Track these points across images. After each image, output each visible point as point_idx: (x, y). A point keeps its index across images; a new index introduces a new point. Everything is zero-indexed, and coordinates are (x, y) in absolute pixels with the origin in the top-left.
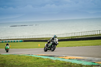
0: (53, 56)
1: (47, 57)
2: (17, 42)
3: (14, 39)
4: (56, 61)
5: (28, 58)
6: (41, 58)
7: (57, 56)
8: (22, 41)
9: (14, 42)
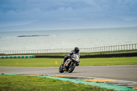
0: (75, 78)
4: (79, 84)
5: (41, 80)
6: (58, 80)
7: (81, 78)
8: (33, 57)
9: (23, 57)
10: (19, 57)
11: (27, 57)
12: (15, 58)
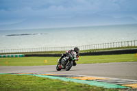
0: (65, 76)
1: (56, 78)
4: (69, 82)
5: (30, 79)
6: (48, 79)
7: (70, 76)
8: (22, 56)
11: (16, 56)
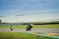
0: (41, 33)
1: (37, 34)
2: (19, 25)
3: (17, 23)
4: (42, 36)
5: (26, 34)
6: (33, 34)
7: (43, 33)
8: (22, 24)
9: (18, 25)
10: (16, 25)
12: (14, 25)
